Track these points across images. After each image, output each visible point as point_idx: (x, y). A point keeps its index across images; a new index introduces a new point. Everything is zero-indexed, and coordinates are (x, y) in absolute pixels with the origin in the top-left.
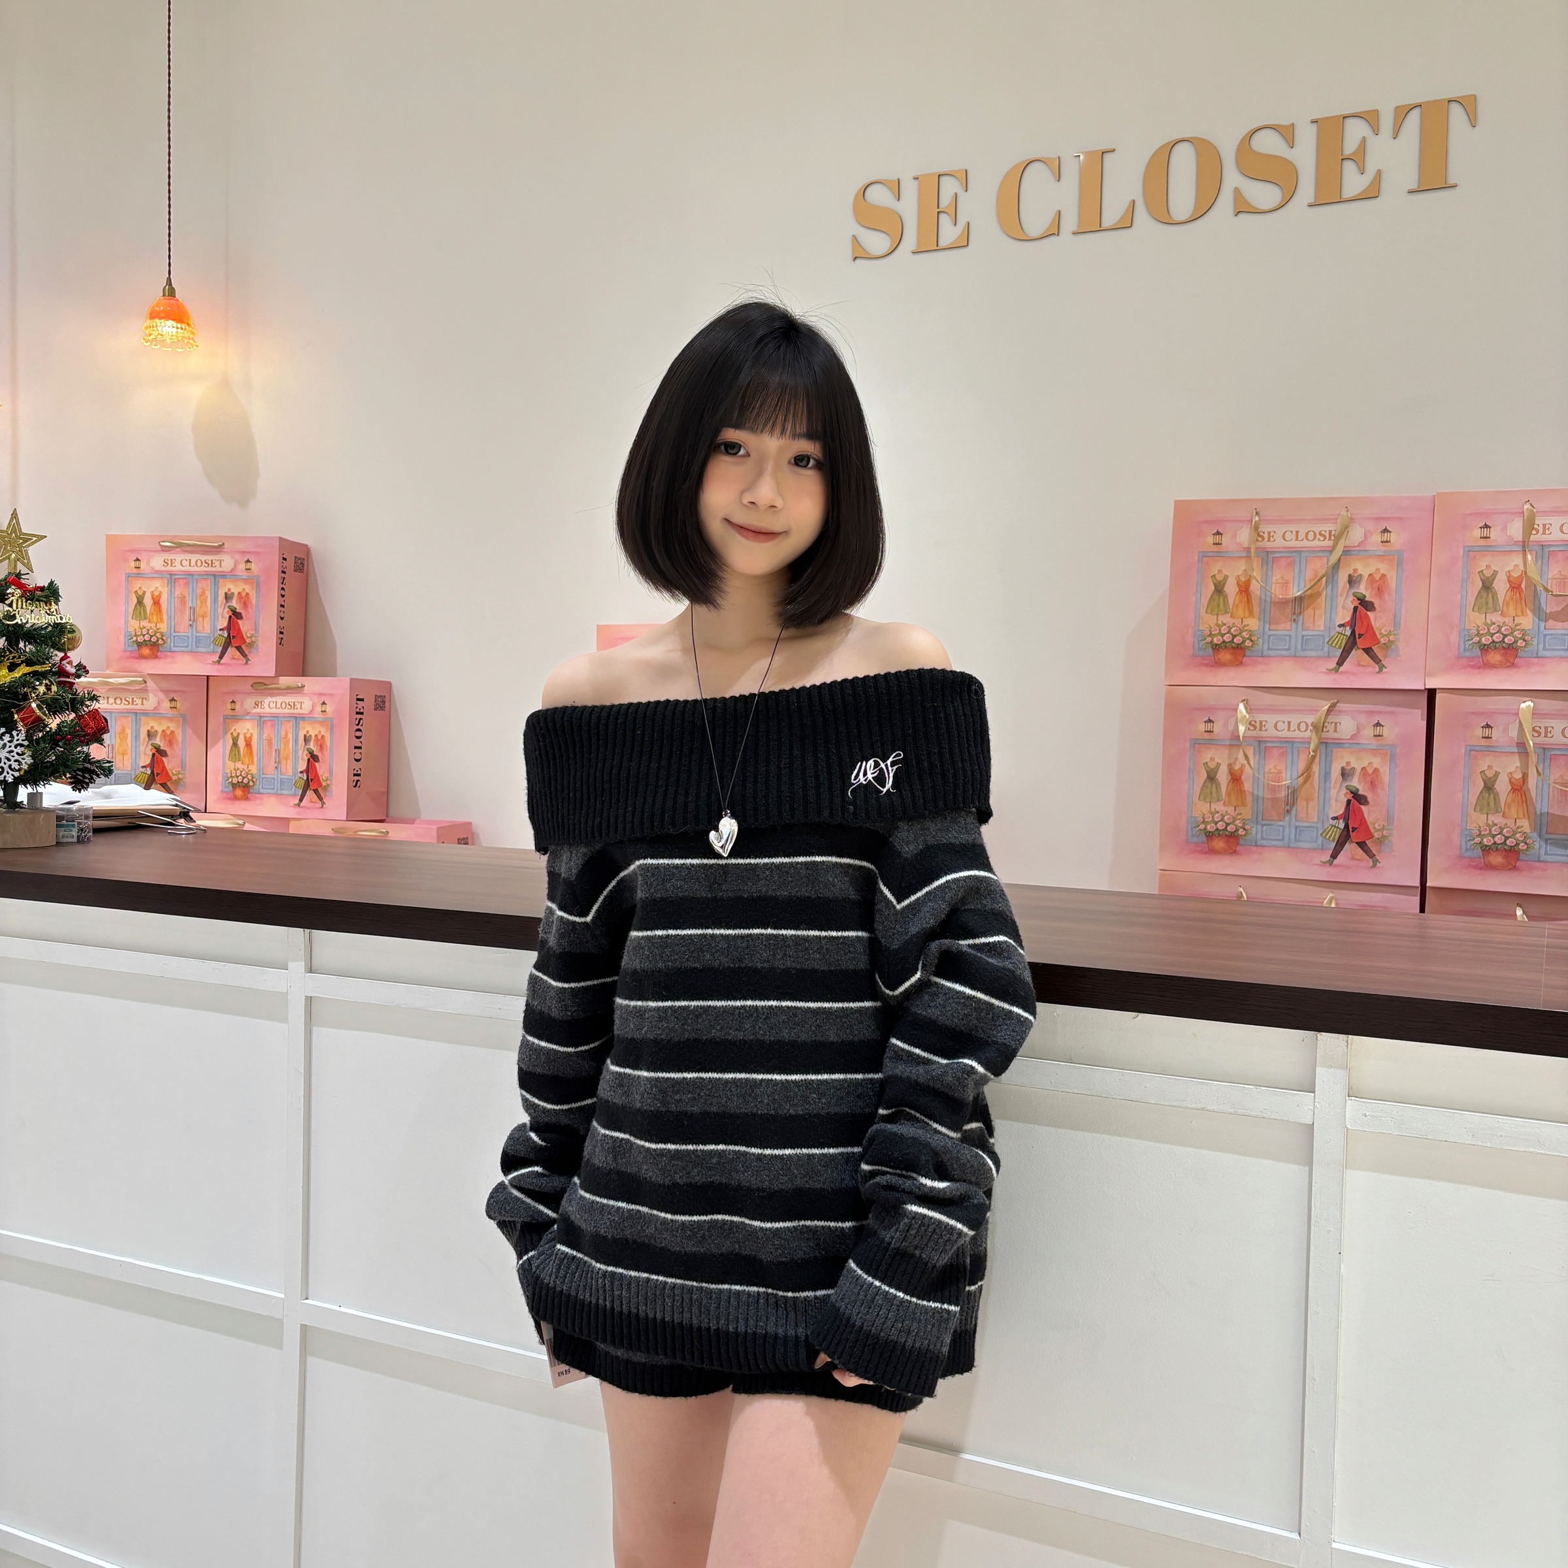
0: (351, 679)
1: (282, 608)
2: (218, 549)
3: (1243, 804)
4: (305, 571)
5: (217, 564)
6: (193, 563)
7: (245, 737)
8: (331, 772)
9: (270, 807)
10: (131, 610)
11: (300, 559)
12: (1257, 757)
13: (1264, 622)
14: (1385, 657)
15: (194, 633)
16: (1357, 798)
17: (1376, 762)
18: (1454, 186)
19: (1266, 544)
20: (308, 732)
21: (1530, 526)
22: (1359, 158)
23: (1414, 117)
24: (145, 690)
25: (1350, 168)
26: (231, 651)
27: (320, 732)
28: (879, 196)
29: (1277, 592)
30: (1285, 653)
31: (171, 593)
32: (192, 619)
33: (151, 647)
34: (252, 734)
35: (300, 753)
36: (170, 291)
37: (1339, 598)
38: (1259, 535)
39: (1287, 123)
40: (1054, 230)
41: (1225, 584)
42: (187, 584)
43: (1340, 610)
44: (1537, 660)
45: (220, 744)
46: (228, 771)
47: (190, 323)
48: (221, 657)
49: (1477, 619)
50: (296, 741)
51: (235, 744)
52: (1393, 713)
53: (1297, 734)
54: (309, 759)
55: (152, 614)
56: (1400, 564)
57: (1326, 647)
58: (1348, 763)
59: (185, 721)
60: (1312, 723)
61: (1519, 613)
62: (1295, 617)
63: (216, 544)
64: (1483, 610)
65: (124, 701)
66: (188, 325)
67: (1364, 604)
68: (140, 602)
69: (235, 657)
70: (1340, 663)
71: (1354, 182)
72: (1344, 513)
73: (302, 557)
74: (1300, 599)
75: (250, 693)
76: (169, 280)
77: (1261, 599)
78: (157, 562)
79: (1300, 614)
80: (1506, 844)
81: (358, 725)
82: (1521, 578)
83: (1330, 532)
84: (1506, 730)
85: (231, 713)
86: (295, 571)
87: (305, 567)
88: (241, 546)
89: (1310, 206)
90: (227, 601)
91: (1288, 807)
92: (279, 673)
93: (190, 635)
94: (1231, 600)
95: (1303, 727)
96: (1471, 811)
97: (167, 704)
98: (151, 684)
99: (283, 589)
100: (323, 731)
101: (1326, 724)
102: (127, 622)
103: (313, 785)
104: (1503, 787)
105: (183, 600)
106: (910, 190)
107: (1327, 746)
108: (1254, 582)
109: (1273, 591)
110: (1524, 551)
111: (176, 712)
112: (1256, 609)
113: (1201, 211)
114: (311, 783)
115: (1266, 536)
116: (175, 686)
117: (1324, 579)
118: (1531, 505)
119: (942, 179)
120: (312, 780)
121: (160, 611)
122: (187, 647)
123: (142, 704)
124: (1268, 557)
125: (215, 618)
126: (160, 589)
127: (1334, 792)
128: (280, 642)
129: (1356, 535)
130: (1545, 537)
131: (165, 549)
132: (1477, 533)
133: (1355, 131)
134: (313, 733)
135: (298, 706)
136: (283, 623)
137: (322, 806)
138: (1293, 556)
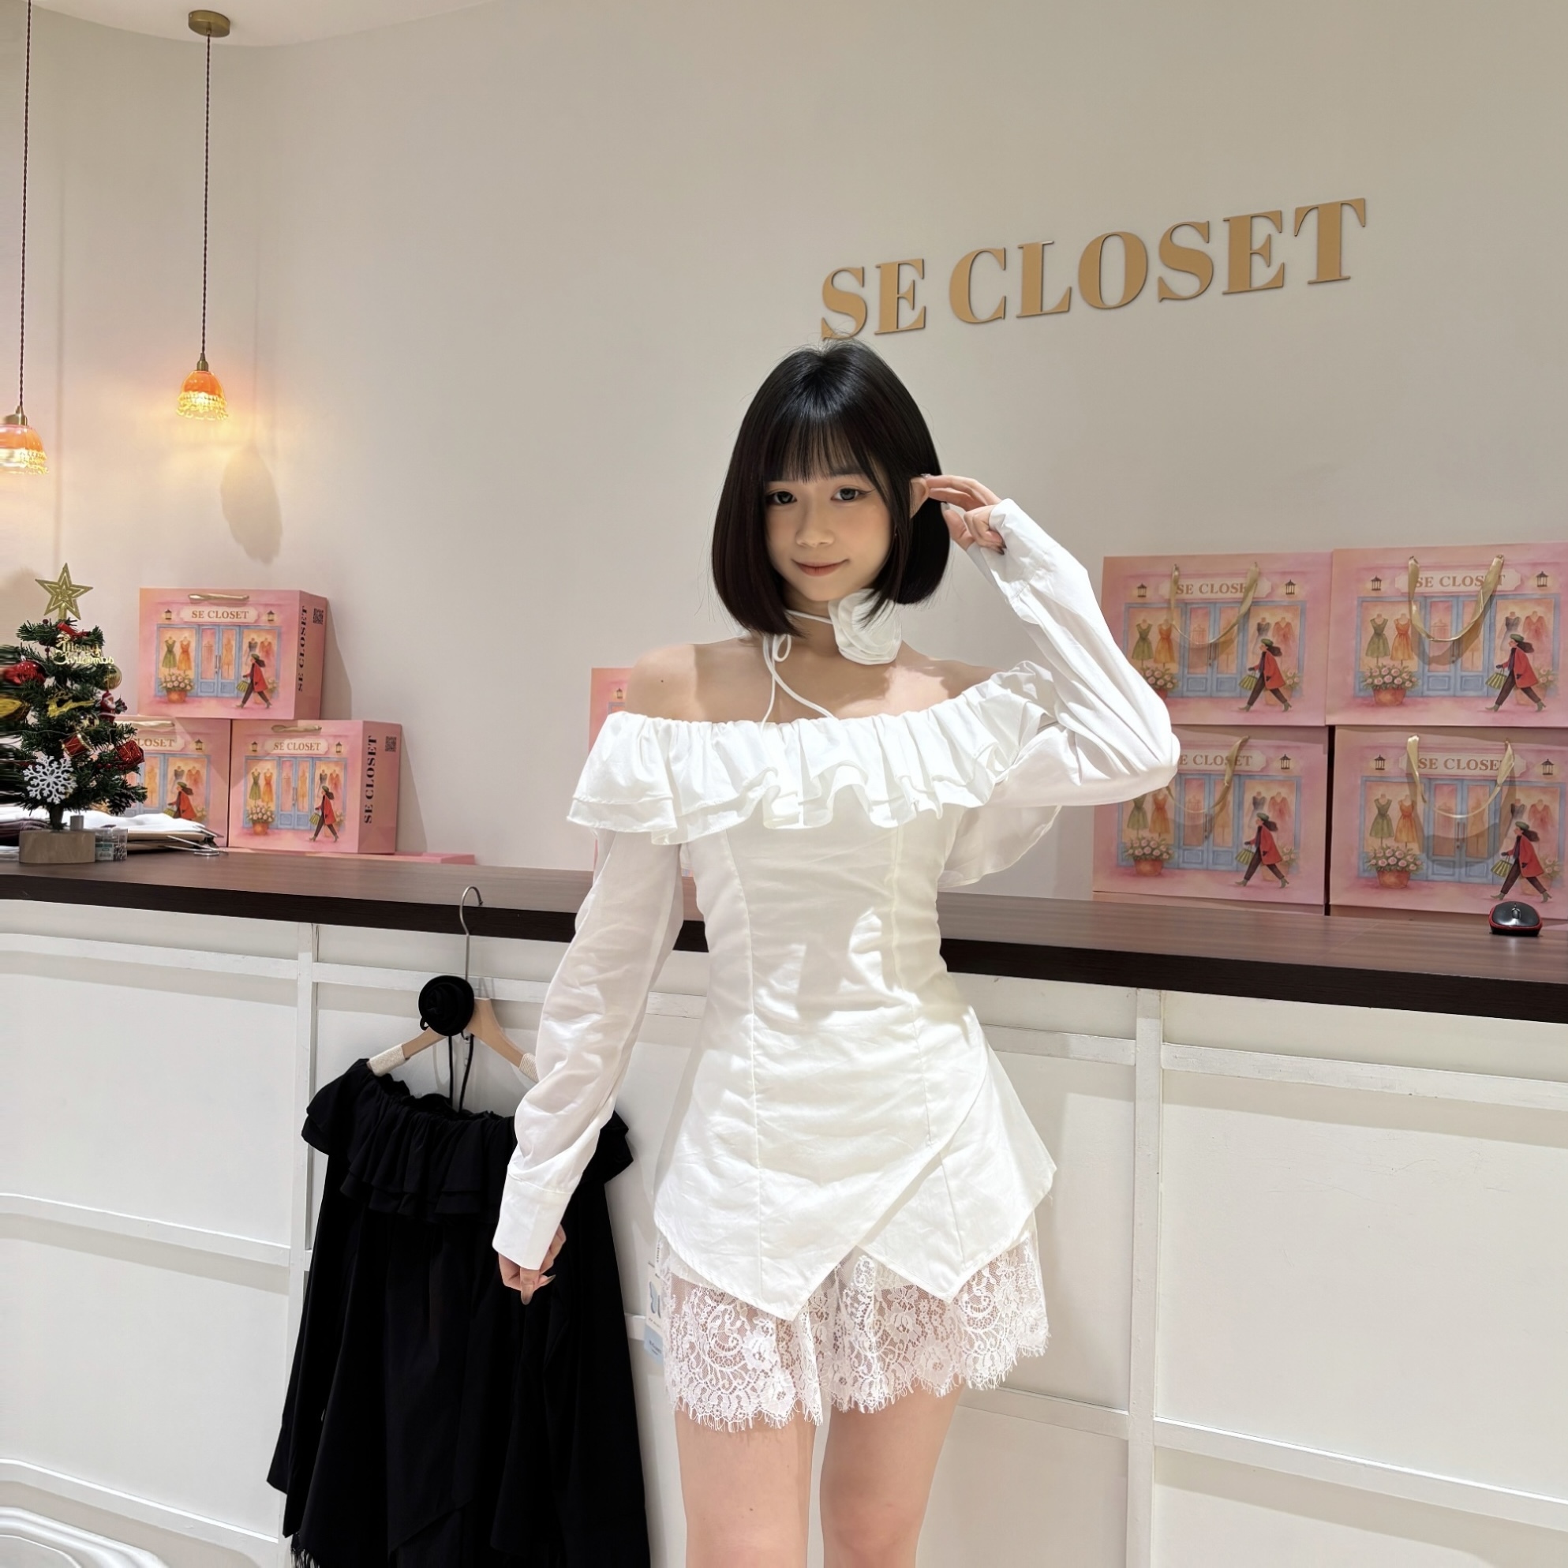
0: (365, 723)
1: (301, 657)
2: (243, 602)
3: (1167, 831)
4: (324, 622)
5: (243, 615)
6: (220, 615)
7: (265, 777)
8: (344, 809)
9: (288, 842)
10: (162, 658)
11: (319, 611)
12: (1178, 789)
13: (1184, 666)
14: (1291, 697)
15: (220, 679)
16: (1267, 825)
17: (1284, 792)
18: (1348, 279)
19: (1185, 596)
20: (323, 771)
21: (1414, 580)
22: (1266, 253)
23: (1314, 217)
24: (173, 733)
25: (1258, 262)
26: (254, 696)
27: (335, 771)
28: (846, 283)
29: (1195, 640)
30: (1202, 694)
31: (199, 642)
32: (218, 665)
33: (179, 692)
34: (271, 774)
35: (316, 791)
36: (204, 366)
37: (1250, 644)
38: (1178, 588)
39: (1203, 221)
40: (1001, 314)
41: (1149, 632)
42: (214, 634)
43: (1250, 655)
44: (1422, 699)
45: (242, 782)
46: (248, 808)
47: (222, 394)
48: (244, 702)
49: (1371, 662)
50: (313, 780)
51: (256, 783)
52: (1298, 747)
53: (1214, 767)
54: (324, 797)
55: (181, 662)
56: (1303, 613)
57: (1238, 688)
58: (1259, 793)
59: (209, 762)
60: (1227, 758)
61: (1406, 657)
62: (1210, 661)
63: (241, 597)
64: (1375, 655)
65: (153, 743)
66: (219, 396)
67: (1272, 650)
68: (170, 651)
69: (258, 702)
70: (1251, 703)
71: (1262, 273)
72: (1253, 568)
73: (321, 609)
74: (1215, 646)
75: (270, 736)
76: (203, 355)
77: (1180, 646)
78: (187, 614)
79: (1215, 658)
80: (1398, 866)
81: (370, 764)
82: (1407, 625)
83: (1241, 585)
84: (1397, 761)
85: (253, 754)
86: (314, 622)
87: (324, 619)
88: (264, 599)
89: (1225, 294)
90: (250, 650)
91: (1206, 834)
92: (299, 715)
93: (215, 681)
94: (1154, 647)
95: (1219, 761)
96: (1367, 835)
97: (193, 746)
98: (178, 727)
99: (303, 639)
100: (338, 770)
101: (1239, 758)
102: (157, 668)
103: (327, 821)
104: (1394, 813)
105: (210, 648)
106: (873, 277)
107: (1239, 777)
108: (1174, 631)
109: (1191, 639)
110: (1410, 602)
111: (201, 753)
112: (1176, 655)
113: (1131, 296)
114: (326, 819)
115: (1185, 589)
116: (201, 728)
117: (1236, 628)
118: (1415, 560)
119: (902, 267)
120: (326, 816)
121: (189, 659)
122: (213, 692)
123: (170, 746)
124: (1187, 608)
125: (239, 666)
126: (188, 639)
127: (1246, 820)
128: (299, 688)
129: (1264, 587)
130: (1428, 590)
131: (194, 602)
132: (1369, 585)
133: (1262, 230)
134: (328, 772)
135: (315, 747)
136: (302, 670)
137: (336, 841)
138: (1208, 607)
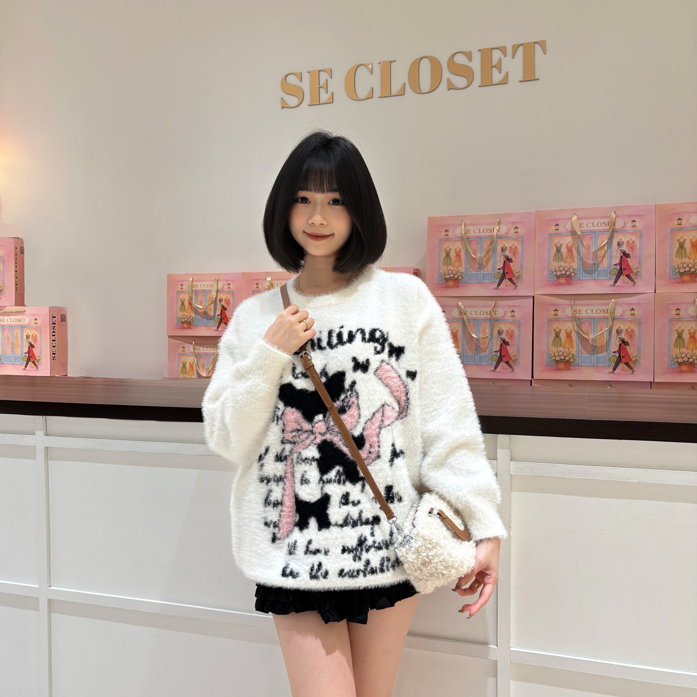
0: (49, 307)
8: (41, 353)
9: (10, 370)
11: (22, 247)
14: (517, 282)
16: (505, 343)
17: (512, 327)
18: (538, 79)
20: (28, 333)
22: (499, 66)
23: (521, 49)
25: (495, 71)
27: (34, 333)
28: (293, 80)
30: (476, 281)
37: (498, 257)
39: (469, 51)
40: (371, 96)
41: (450, 252)
43: (498, 262)
44: (579, 281)
49: (555, 265)
52: (519, 306)
53: (479, 316)
54: (29, 347)
56: (522, 241)
57: (493, 279)
58: (501, 328)
61: (571, 262)
64: (557, 261)
67: (508, 260)
70: (499, 285)
71: (497, 77)
80: (565, 359)
81: (53, 329)
82: (572, 246)
83: (493, 229)
86: (20, 253)
89: (479, 87)
91: (476, 348)
94: (453, 259)
96: (550, 346)
100: (36, 333)
103: (32, 359)
106: (306, 77)
108: (461, 251)
112: (463, 263)
113: (434, 87)
115: (467, 231)
118: (576, 215)
119: (321, 72)
120: (31, 357)
128: (16, 289)
129: (504, 230)
132: (554, 228)
133: (497, 55)
134: (31, 334)
135: (23, 320)
137: (37, 369)
138: (478, 239)
